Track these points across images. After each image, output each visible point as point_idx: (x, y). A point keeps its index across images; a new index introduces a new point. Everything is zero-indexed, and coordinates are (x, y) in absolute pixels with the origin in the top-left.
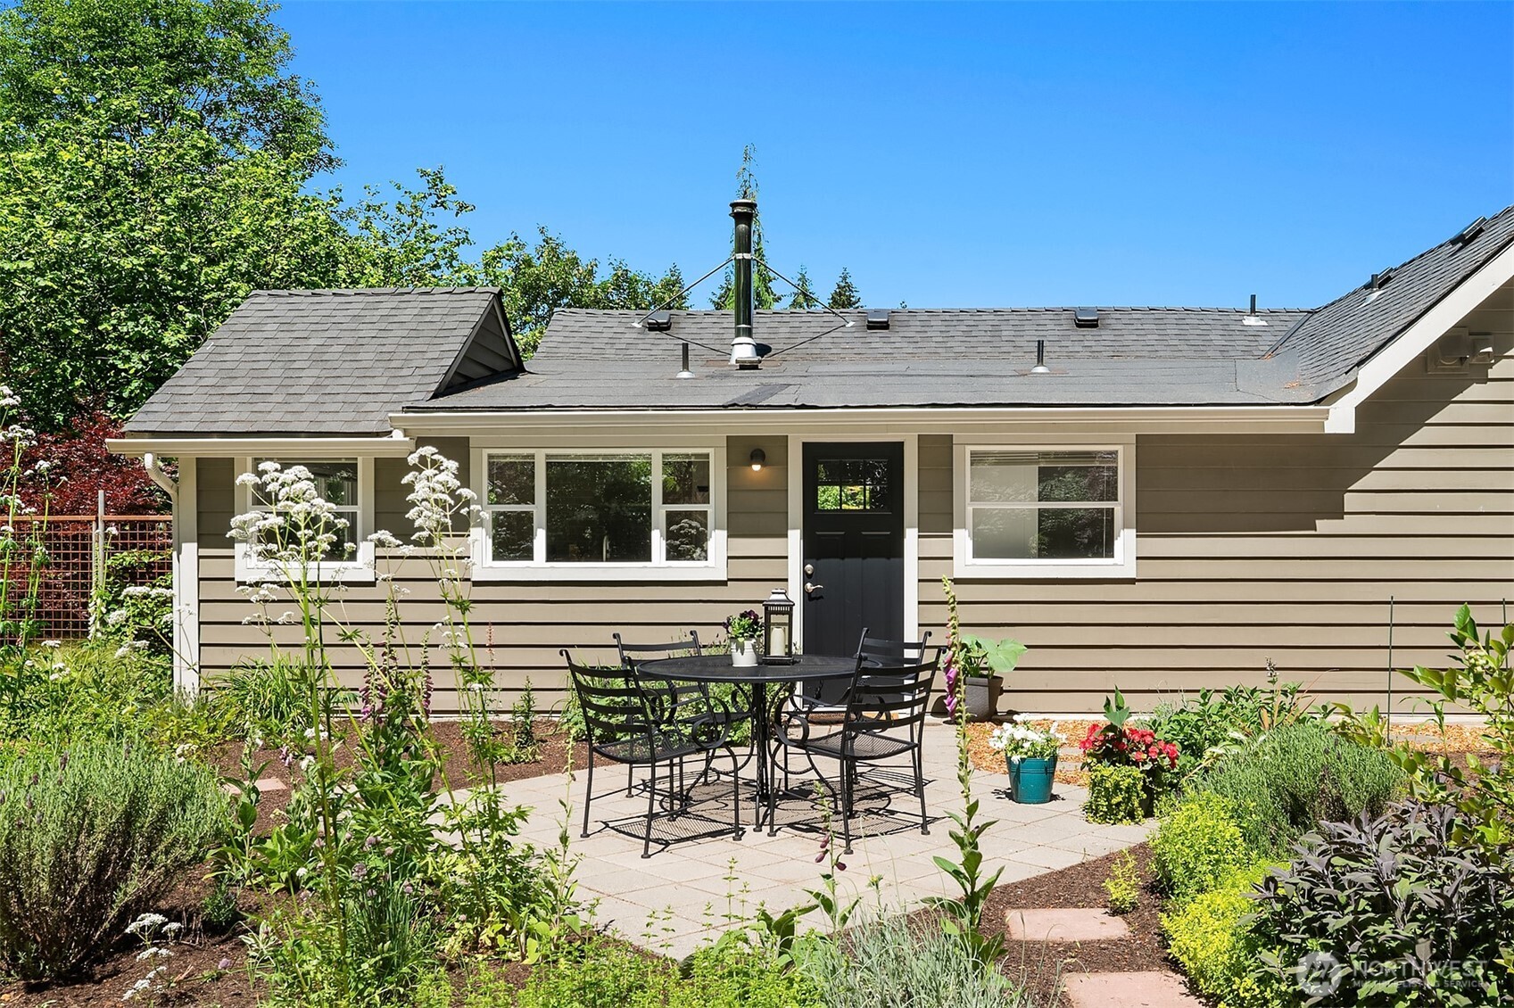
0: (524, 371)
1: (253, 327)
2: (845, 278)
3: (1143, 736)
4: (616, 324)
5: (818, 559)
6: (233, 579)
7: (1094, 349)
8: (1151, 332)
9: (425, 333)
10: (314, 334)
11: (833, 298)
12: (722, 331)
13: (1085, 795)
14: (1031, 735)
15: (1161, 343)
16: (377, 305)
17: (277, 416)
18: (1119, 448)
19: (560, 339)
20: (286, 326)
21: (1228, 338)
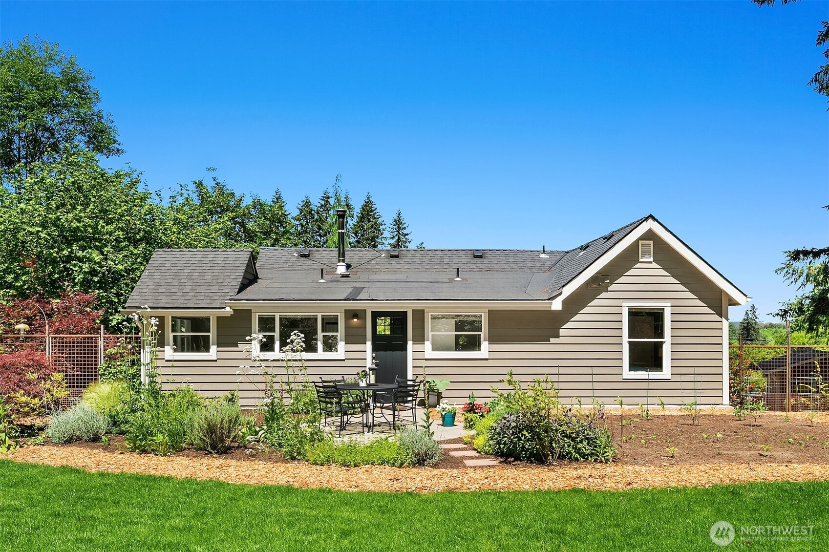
0: (258, 278)
1: (161, 265)
2: (368, 198)
3: (479, 405)
4: (287, 254)
5: (377, 351)
6: (164, 359)
7: (480, 267)
8: (503, 260)
9: (228, 268)
10: (186, 268)
11: (362, 208)
12: (331, 258)
13: (463, 424)
14: (448, 407)
15: (507, 265)
16: (206, 256)
17: (182, 301)
18: (482, 314)
19: (265, 261)
20: (174, 264)
21: (533, 263)
